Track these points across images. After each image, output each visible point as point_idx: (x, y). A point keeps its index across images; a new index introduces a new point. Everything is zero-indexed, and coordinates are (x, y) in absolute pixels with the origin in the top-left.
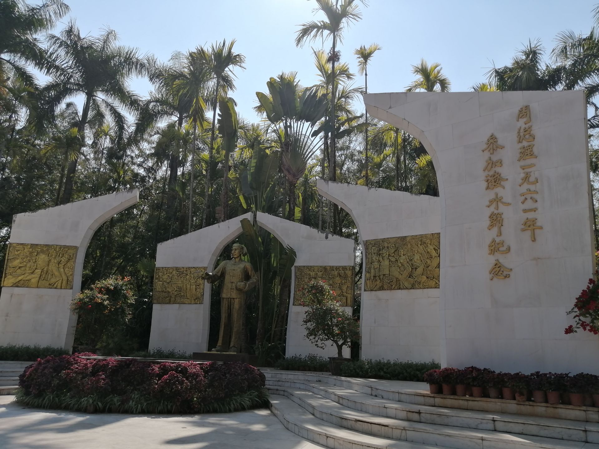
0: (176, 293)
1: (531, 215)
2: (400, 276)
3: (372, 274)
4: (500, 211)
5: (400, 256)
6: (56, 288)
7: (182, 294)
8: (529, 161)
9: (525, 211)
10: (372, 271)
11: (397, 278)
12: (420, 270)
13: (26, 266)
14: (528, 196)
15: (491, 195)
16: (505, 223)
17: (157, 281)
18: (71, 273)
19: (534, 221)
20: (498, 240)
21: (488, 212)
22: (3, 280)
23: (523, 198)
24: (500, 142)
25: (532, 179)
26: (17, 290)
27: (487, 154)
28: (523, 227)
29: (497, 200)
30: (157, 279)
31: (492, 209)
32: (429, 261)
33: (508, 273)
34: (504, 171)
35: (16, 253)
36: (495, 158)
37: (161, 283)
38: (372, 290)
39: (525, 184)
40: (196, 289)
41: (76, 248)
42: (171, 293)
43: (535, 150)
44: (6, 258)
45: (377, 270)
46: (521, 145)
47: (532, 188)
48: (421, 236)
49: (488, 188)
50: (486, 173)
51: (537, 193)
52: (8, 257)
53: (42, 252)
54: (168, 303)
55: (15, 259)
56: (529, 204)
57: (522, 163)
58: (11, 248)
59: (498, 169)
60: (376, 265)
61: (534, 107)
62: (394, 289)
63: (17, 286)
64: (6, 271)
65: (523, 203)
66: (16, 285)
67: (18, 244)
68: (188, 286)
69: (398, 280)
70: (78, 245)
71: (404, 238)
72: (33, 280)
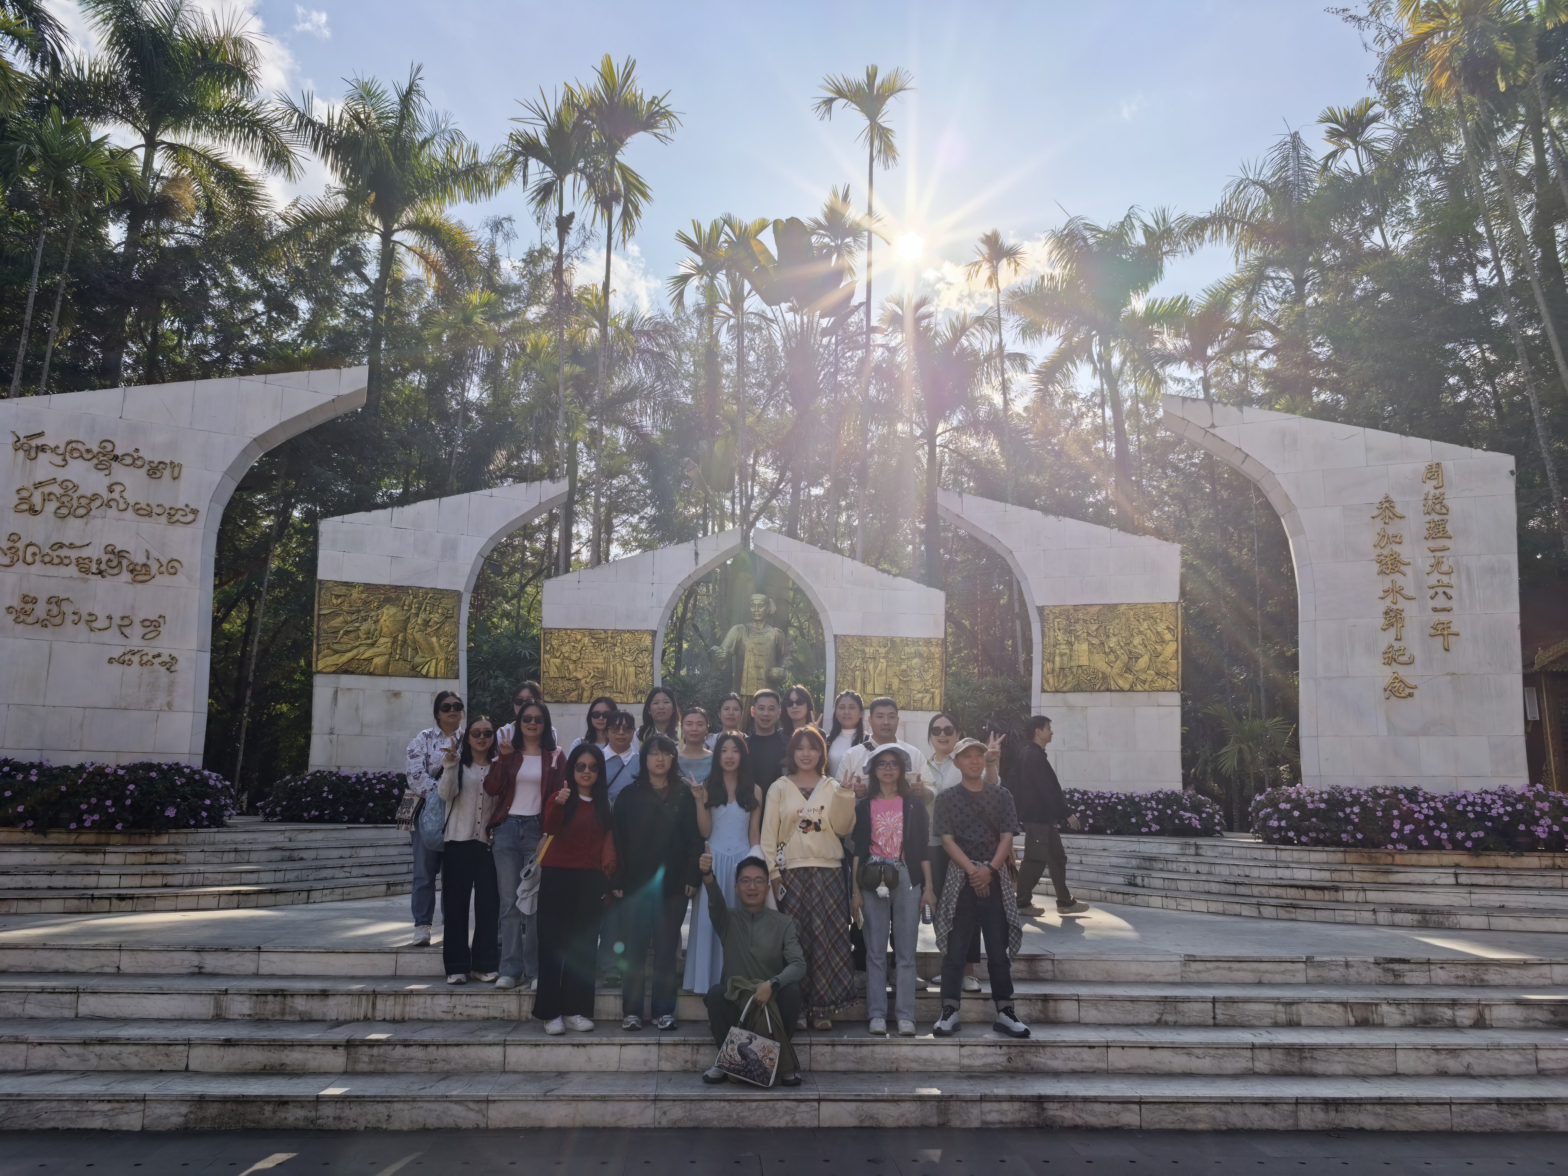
0: (594, 682)
1: (1443, 617)
2: (1109, 669)
3: (1058, 665)
4: (1398, 606)
5: (1108, 636)
6: (426, 676)
7: (608, 684)
8: (1440, 543)
9: (1435, 610)
10: (1057, 659)
11: (1103, 673)
12: (1143, 662)
13: (358, 629)
14: (1440, 590)
15: (1386, 583)
16: (1407, 623)
17: (547, 656)
18: (452, 645)
19: (1447, 625)
20: (1397, 645)
21: (1382, 606)
22: (314, 659)
23: (1432, 592)
24: (1398, 510)
25: (1445, 568)
26: (346, 680)
27: (1379, 524)
28: (1433, 631)
29: (1395, 591)
30: (546, 652)
31: (1388, 602)
32: (1159, 648)
33: (1411, 691)
34: (1405, 551)
35: (335, 601)
36: (1391, 531)
37: (558, 660)
38: (1057, 691)
39: (1435, 573)
40: (636, 674)
41: (458, 595)
42: (583, 681)
43: (1449, 528)
44: (316, 613)
45: (1065, 658)
46: (1428, 518)
47: (1445, 579)
48: (1146, 605)
49: (1382, 572)
50: (1378, 551)
51: (1452, 587)
52: (319, 609)
53: (388, 600)
54: (576, 702)
55: (334, 615)
56: (1441, 602)
57: (1432, 544)
58: (323, 592)
59: (1396, 548)
60: (1064, 649)
61: (1448, 465)
62: (1099, 691)
63: (346, 672)
64: (318, 640)
65: (1432, 598)
66: (344, 669)
67: (336, 582)
68: (619, 669)
69: (1105, 677)
70: (462, 589)
71: (1113, 607)
72: (377, 660)
